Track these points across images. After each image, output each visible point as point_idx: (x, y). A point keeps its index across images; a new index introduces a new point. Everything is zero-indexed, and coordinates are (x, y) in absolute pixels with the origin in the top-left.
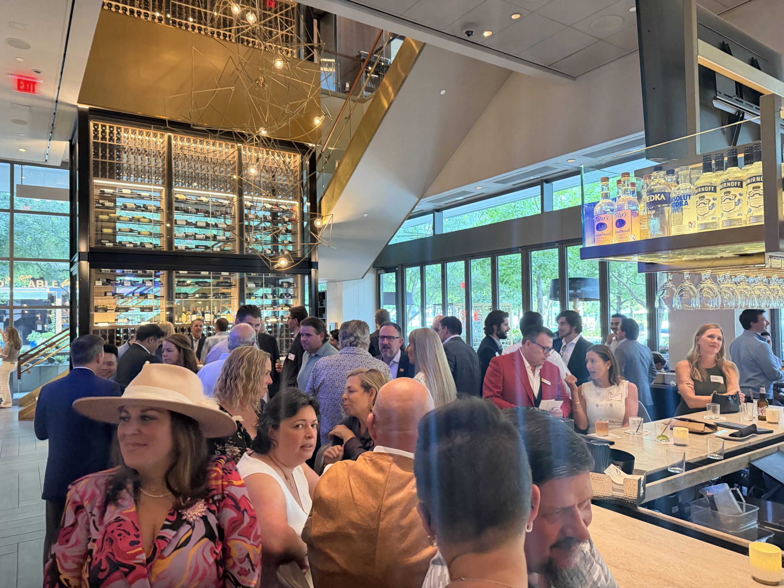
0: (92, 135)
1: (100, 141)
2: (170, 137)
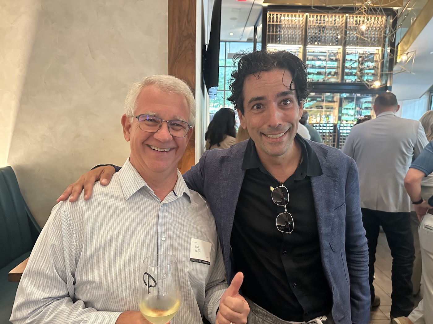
0: (268, 20)
1: (271, 23)
2: (307, 16)
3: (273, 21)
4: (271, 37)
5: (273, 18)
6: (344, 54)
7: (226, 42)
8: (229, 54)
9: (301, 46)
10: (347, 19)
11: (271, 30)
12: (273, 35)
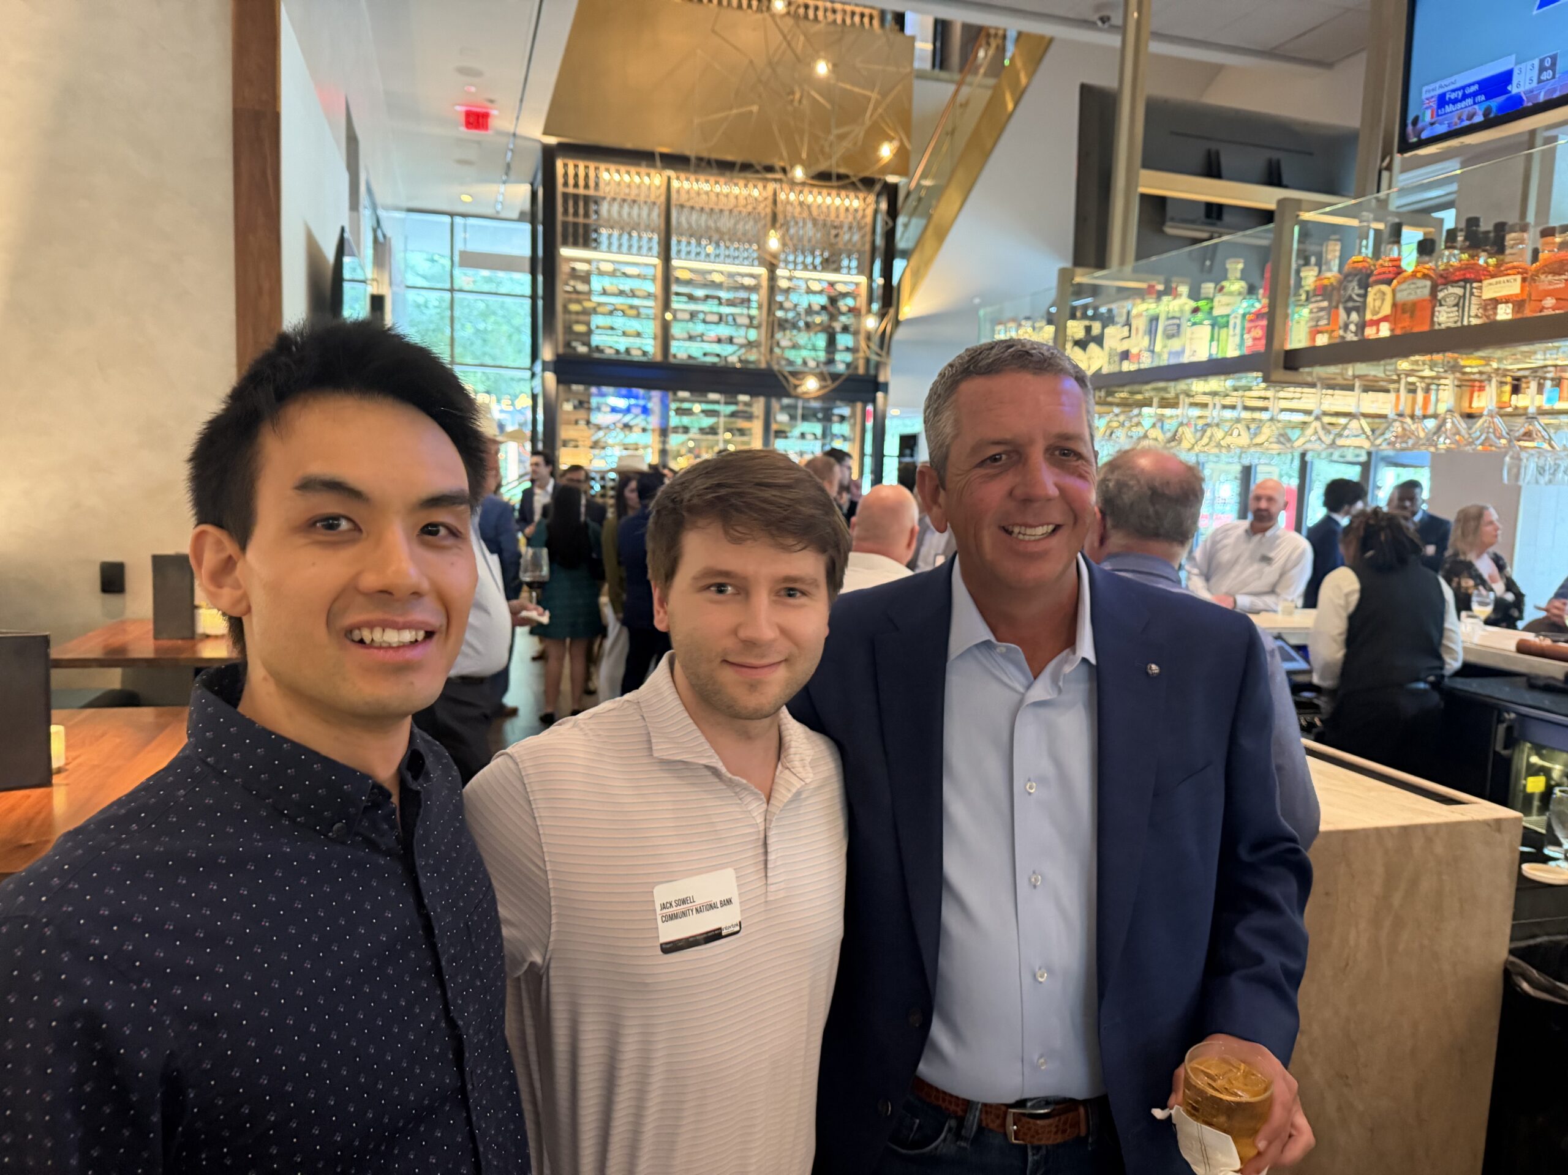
0: (560, 180)
1: (571, 190)
2: (669, 179)
3: (576, 185)
4: (571, 230)
5: (576, 175)
6: (773, 288)
7: (452, 215)
8: (463, 254)
9: (656, 261)
10: (775, 194)
11: (571, 210)
12: (575, 225)
